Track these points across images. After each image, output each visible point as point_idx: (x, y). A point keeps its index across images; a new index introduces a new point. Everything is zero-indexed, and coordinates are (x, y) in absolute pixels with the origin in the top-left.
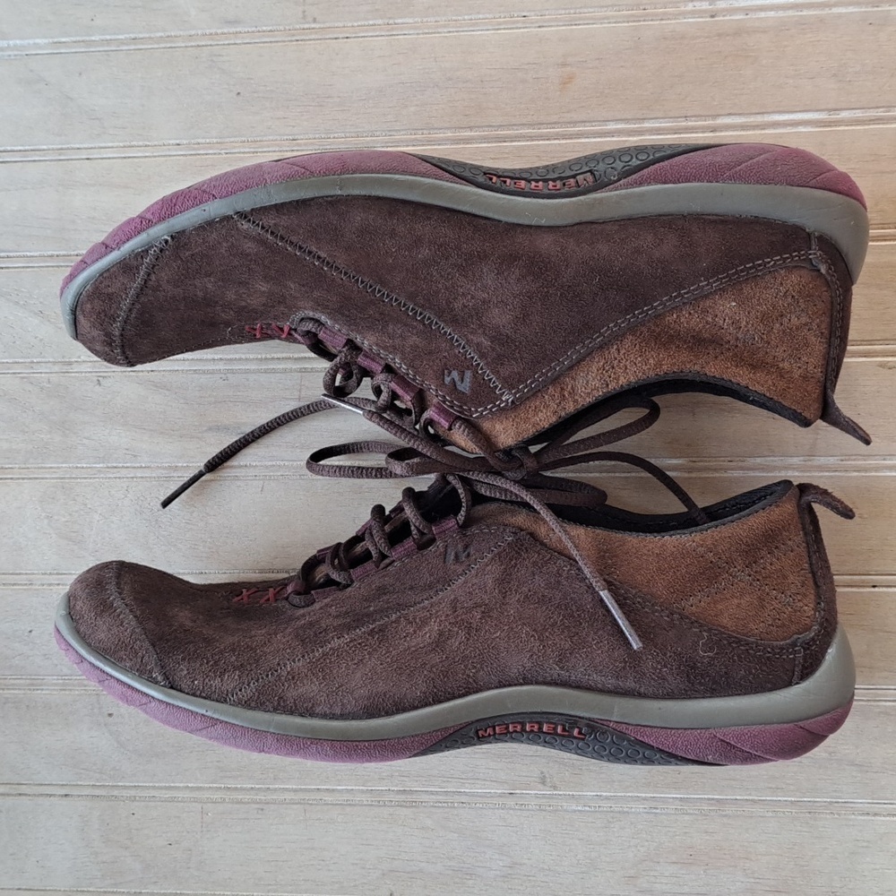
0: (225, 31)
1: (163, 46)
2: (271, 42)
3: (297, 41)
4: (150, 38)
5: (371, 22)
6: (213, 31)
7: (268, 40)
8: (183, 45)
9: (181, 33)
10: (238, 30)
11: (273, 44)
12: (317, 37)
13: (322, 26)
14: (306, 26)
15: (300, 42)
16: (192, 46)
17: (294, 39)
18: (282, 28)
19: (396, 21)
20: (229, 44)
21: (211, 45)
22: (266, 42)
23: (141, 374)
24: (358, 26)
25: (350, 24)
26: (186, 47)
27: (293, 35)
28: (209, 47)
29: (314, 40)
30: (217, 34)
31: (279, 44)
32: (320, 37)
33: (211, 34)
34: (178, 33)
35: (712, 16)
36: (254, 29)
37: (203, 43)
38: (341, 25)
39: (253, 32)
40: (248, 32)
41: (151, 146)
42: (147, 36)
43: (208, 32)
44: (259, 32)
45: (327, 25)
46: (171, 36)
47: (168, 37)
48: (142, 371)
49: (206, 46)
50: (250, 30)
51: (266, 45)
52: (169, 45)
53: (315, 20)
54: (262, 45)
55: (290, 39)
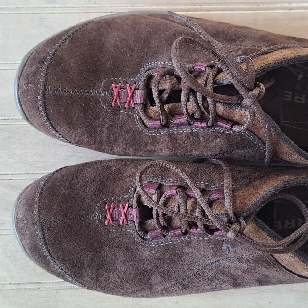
0: (48, 6)
1: (14, 12)
2: (72, 13)
3: (86, 13)
4: (7, 8)
5: (124, 5)
6: (41, 6)
7: (71, 12)
8: (25, 12)
9: (24, 6)
10: (55, 6)
11: (74, 14)
12: (96, 11)
13: (99, 6)
14: (90, 5)
15: (87, 14)
16: (30, 13)
17: (84, 12)
18: (78, 6)
19: (137, 5)
20: (50, 13)
21: (40, 13)
22: (70, 13)
23: (5, 181)
24: (118, 7)
25: (113, 6)
26: (27, 13)
27: (84, 10)
28: (39, 14)
29: (94, 13)
30: (43, 7)
31: (77, 14)
32: (98, 12)
33: (40, 8)
34: (22, 6)
35: (290, 10)
36: (63, 6)
37: (36, 12)
38: (108, 6)
39: (63, 7)
40: (60, 7)
41: (9, 64)
42: (5, 7)
43: (38, 6)
44: (66, 7)
45: (102, 5)
46: (19, 8)
47: (17, 8)
48: (5, 180)
49: (38, 13)
50: (61, 6)
51: (69, 14)
52: (17, 12)
53: (95, 3)
54: (67, 14)
55: (82, 12)
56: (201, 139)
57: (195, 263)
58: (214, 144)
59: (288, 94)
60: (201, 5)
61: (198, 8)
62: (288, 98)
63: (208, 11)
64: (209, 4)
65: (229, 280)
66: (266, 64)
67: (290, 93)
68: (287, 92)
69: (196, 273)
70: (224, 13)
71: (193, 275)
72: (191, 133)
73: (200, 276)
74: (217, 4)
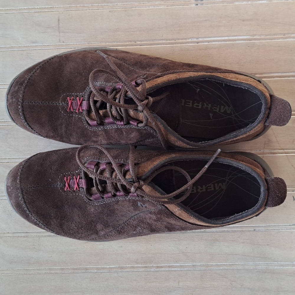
0: (32, 45)
1: (10, 50)
2: (48, 49)
3: (57, 49)
4: (5, 47)
5: (83, 43)
6: (28, 45)
7: (47, 48)
8: (17, 50)
9: (16, 46)
10: (36, 45)
11: (49, 50)
12: (64, 48)
13: (66, 44)
14: (60, 44)
15: (58, 50)
16: (20, 50)
17: (56, 48)
18: (52, 44)
19: (92, 43)
20: (33, 50)
21: (27, 50)
22: (47, 49)
23: (4, 163)
24: (79, 44)
25: (76, 44)
26: (18, 50)
27: (56, 47)
28: (26, 51)
29: (63, 49)
30: (29, 46)
31: (51, 50)
32: (65, 48)
33: (27, 46)
34: (15, 46)
35: (198, 43)
36: (42, 45)
37: (24, 49)
38: (72, 44)
39: (42, 46)
40: (40, 46)
41: (6, 84)
42: (4, 46)
43: (26, 45)
44: (44, 46)
45: (68, 44)
46: (13, 47)
47: (11, 47)
48: (4, 162)
49: (25, 50)
50: (41, 45)
51: (46, 50)
52: (12, 50)
53: (63, 42)
54: (45, 50)
55: (55, 48)
56: (124, 133)
57: (124, 215)
58: (132, 136)
59: (189, 102)
60: (135, 41)
61: (133, 44)
62: (189, 105)
63: (140, 46)
64: (141, 41)
65: (147, 227)
66: (156, 85)
67: (191, 102)
68: (189, 101)
69: (125, 222)
70: (151, 47)
71: (123, 224)
72: (117, 128)
73: (128, 224)
74: (146, 40)
